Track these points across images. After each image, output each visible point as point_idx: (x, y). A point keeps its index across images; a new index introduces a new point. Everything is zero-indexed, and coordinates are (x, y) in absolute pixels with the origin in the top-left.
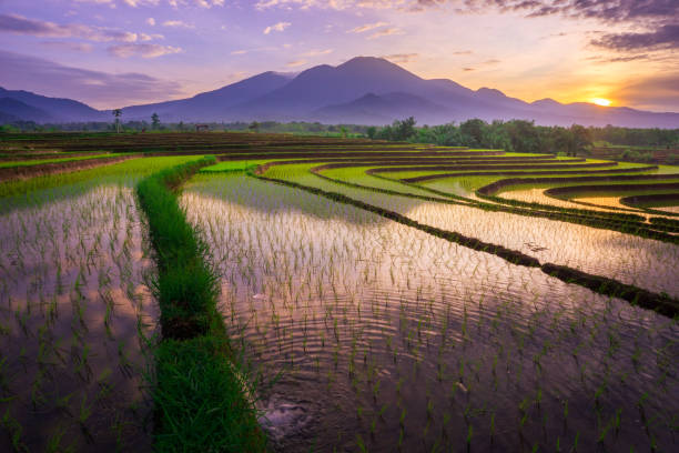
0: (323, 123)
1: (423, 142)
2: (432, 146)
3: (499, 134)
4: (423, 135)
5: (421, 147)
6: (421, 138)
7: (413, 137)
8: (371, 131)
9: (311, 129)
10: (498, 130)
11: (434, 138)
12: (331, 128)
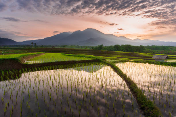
0: (79, 45)
1: (105, 50)
2: (107, 51)
3: (123, 48)
4: (105, 48)
5: (104, 51)
6: (104, 49)
7: (102, 49)
8: (93, 48)
9: (76, 47)
10: (123, 47)
11: (107, 49)
12: (82, 47)
